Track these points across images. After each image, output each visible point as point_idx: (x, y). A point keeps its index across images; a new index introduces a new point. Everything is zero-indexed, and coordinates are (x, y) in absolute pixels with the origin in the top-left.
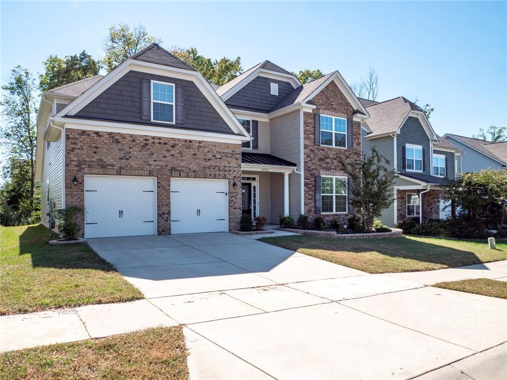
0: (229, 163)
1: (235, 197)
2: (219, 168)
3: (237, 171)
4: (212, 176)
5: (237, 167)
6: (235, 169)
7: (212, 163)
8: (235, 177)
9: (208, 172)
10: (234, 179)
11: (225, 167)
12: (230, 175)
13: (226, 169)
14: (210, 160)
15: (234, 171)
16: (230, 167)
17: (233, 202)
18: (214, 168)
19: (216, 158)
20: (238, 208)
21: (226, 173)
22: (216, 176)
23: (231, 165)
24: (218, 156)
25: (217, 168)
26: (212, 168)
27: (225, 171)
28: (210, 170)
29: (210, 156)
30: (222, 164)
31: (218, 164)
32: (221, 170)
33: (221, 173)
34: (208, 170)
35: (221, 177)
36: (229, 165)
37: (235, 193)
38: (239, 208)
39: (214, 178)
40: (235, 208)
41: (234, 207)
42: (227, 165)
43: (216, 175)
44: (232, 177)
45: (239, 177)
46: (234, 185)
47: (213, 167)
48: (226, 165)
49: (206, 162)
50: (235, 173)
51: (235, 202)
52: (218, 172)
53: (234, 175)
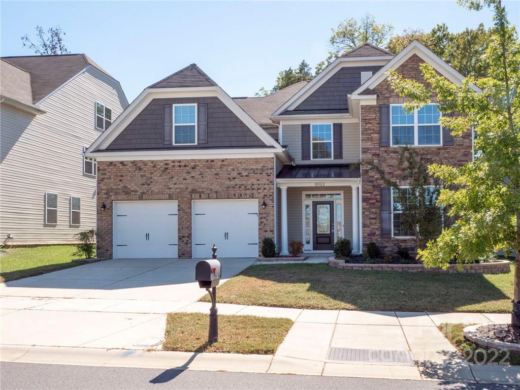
0: (258, 180)
1: (265, 218)
2: (245, 187)
3: (268, 189)
4: (237, 196)
5: (268, 184)
6: (266, 186)
7: (237, 181)
8: (265, 195)
9: (233, 192)
10: (264, 198)
11: (253, 185)
12: (259, 193)
13: (254, 187)
14: (234, 178)
15: (265, 189)
16: (259, 184)
17: (263, 224)
18: (239, 187)
19: (242, 176)
20: (269, 230)
21: (254, 192)
22: (241, 196)
23: (260, 182)
24: (244, 174)
25: (243, 187)
26: (237, 187)
27: (253, 189)
28: (235, 189)
29: (234, 174)
30: (249, 182)
31: (244, 182)
32: (249, 189)
33: (248, 192)
34: (233, 189)
35: (248, 196)
36: (258, 182)
37: (265, 213)
38: (270, 231)
39: (239, 198)
40: (266, 231)
41: (264, 229)
42: (255, 182)
43: (241, 194)
44: (262, 195)
45: (270, 195)
46: (265, 204)
47: (239, 186)
48: (254, 183)
49: (230, 181)
50: (266, 191)
51: (265, 224)
52: (244, 192)
53: (264, 194)
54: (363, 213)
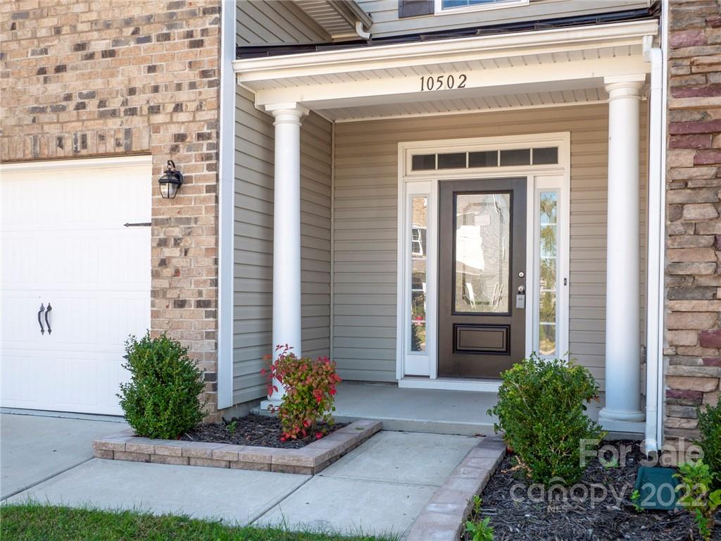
0: (152, 69)
1: (177, 242)
2: (102, 104)
3: (192, 107)
4: (69, 146)
5: (193, 86)
6: (184, 96)
7: (72, 82)
8: (181, 138)
9: (54, 131)
10: (174, 149)
11: (132, 91)
12: (156, 129)
13: (137, 101)
14: (61, 69)
15: (178, 108)
16: (156, 89)
17: (168, 271)
18: (81, 106)
19: (91, 56)
20: (193, 300)
21: (137, 122)
22: (84, 145)
23: (159, 78)
24: (99, 45)
25: (92, 105)
26: (71, 105)
27: (132, 112)
28: (63, 116)
29: (61, 50)
30: (118, 83)
31: (97, 84)
32: (114, 113)
33: (113, 124)
34: (54, 117)
35: (110, 146)
36: (152, 79)
37: (180, 221)
38: (200, 304)
39: (76, 156)
40: (181, 304)
41: (173, 294)
42: (141, 79)
43: (84, 137)
44: (164, 139)
45: (200, 136)
46: (175, 179)
47: (77, 100)
48: (137, 84)
49: (46, 80)
50: (182, 117)
51: (177, 273)
52: (98, 125)
53: (175, 129)
54: (675, 210)
